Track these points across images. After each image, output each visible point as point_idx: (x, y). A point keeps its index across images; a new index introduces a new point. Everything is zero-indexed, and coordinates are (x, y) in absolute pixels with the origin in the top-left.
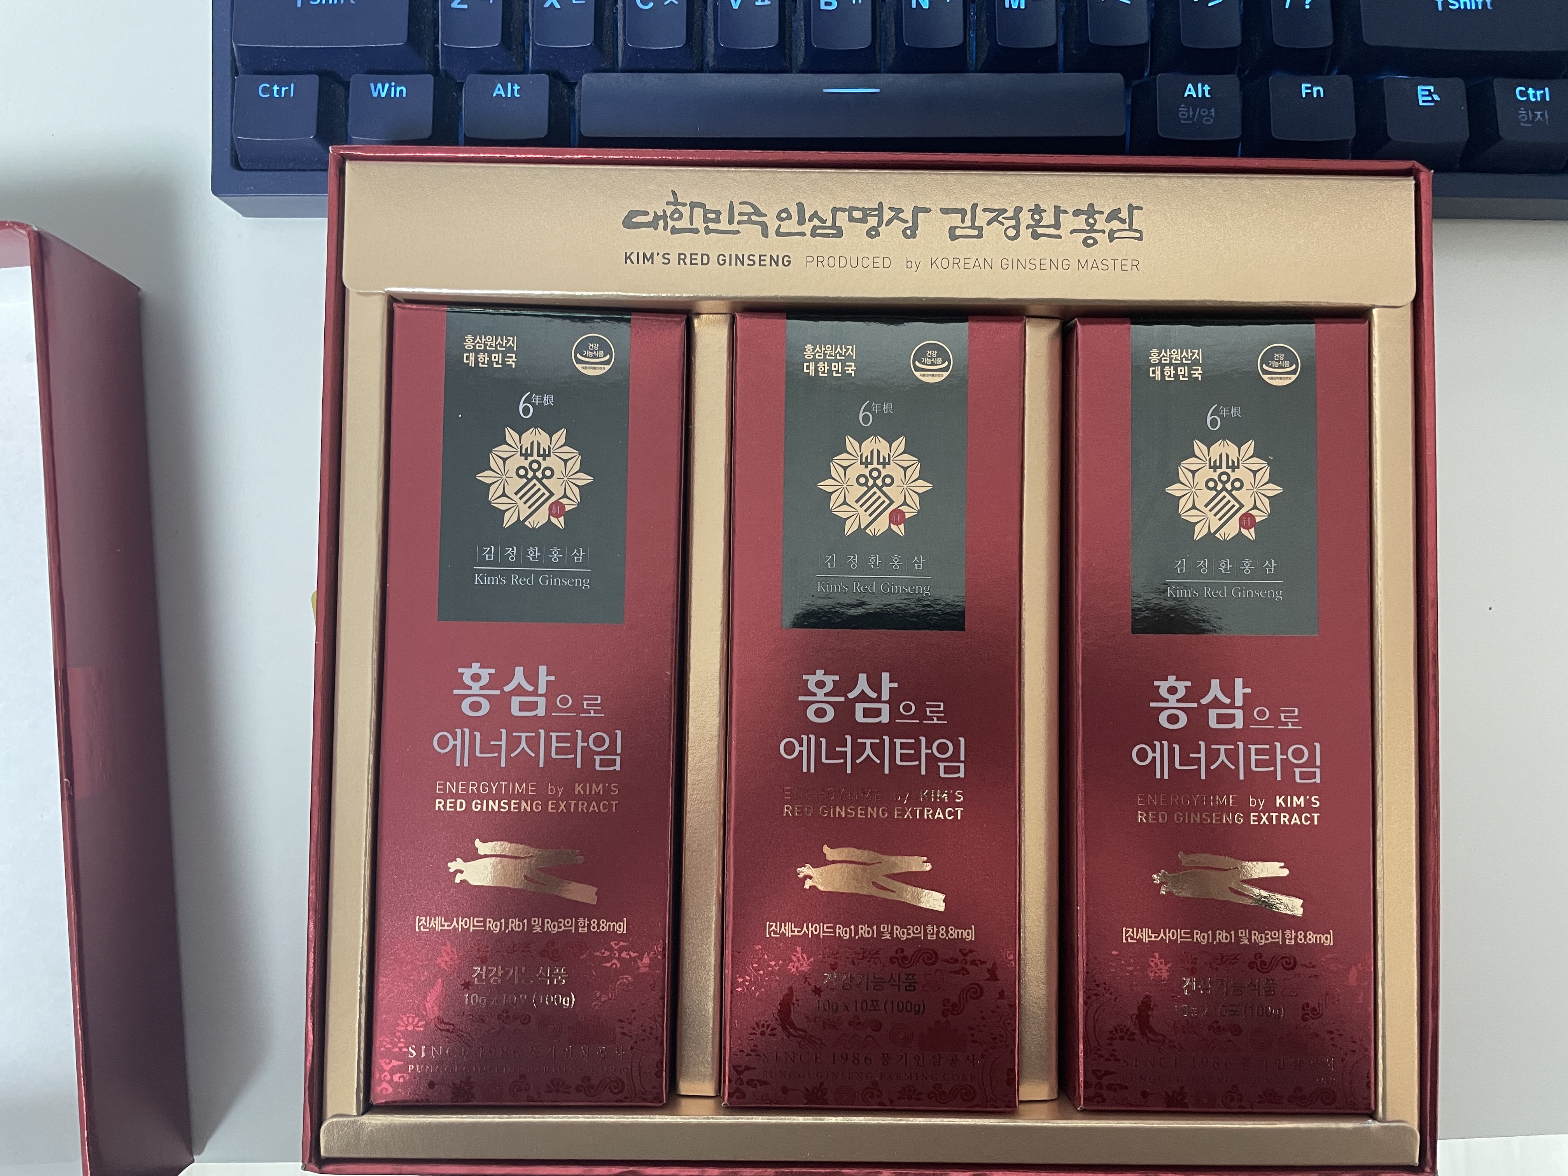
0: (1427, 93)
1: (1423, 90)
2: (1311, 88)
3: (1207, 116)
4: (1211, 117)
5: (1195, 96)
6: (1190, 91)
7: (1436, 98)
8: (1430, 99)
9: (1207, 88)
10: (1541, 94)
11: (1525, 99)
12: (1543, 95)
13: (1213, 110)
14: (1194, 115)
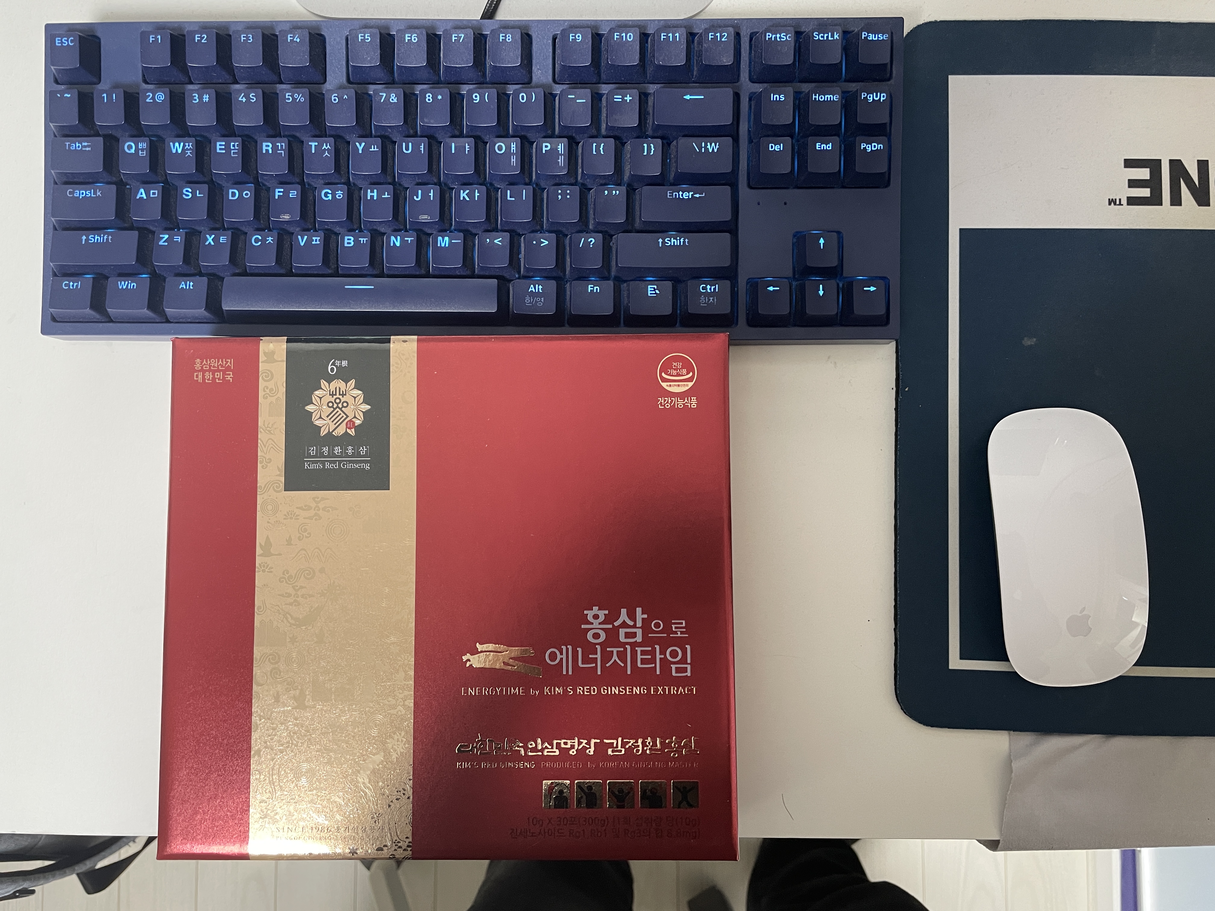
0: (653, 289)
1: (651, 288)
2: (593, 287)
3: (539, 302)
4: (542, 302)
5: (534, 291)
6: (532, 288)
7: (657, 292)
8: (654, 292)
9: (540, 287)
10: (714, 288)
11: (705, 291)
12: (715, 289)
13: (543, 299)
14: (533, 301)
